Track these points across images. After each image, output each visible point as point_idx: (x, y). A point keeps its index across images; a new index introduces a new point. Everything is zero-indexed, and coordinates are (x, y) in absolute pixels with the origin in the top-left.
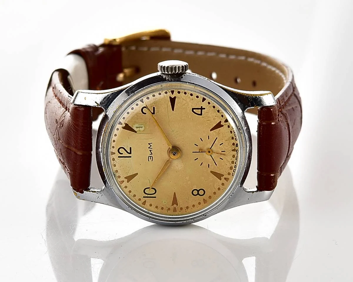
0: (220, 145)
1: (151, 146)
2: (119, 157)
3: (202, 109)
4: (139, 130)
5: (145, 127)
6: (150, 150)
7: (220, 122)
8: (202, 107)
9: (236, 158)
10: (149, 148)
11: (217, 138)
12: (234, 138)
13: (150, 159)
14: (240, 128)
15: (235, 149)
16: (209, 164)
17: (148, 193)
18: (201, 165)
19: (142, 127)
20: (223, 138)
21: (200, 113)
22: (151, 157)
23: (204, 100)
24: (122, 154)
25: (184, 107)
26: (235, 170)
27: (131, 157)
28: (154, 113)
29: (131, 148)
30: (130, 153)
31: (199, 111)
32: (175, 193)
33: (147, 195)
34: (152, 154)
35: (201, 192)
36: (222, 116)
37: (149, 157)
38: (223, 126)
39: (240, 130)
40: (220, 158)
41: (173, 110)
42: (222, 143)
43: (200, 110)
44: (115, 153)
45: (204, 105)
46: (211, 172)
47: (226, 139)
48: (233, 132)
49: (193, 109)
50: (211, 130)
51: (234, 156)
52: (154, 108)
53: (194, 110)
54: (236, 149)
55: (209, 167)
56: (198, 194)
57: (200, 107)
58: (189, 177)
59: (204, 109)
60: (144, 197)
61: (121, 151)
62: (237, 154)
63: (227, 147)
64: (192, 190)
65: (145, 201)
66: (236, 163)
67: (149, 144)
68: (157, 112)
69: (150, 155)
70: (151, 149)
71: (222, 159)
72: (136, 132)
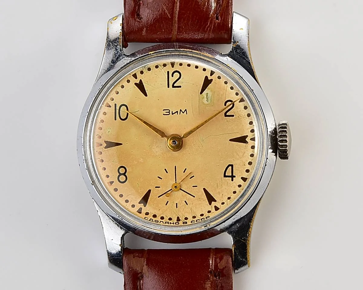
0: (185, 201)
1: (183, 113)
2: (168, 72)
3: (232, 177)
4: (203, 98)
5: (208, 104)
6: (177, 112)
7: (215, 201)
8: (235, 177)
9: (168, 222)
10: (181, 110)
11: (194, 197)
12: (194, 219)
13: (166, 112)
14: (207, 226)
15: (180, 220)
16: (159, 187)
17: (121, 110)
18: (158, 177)
19: (207, 101)
20: (194, 204)
21: (226, 175)
22: (168, 113)
23: (244, 179)
24: (172, 76)
25: (235, 154)
26: (153, 221)
27: (168, 87)
28: (226, 116)
29: (180, 87)
30: (173, 87)
31: (229, 173)
32: (121, 144)
33: (118, 108)
34: (173, 114)
35: (123, 177)
36: (223, 203)
37: (168, 111)
38: (210, 204)
39: (205, 227)
40: (168, 202)
41: (230, 140)
42: (187, 204)
43: (231, 175)
44: (173, 67)
45: (238, 180)
46: (150, 191)
47: (192, 208)
48: (202, 217)
49: (232, 166)
50: (204, 189)
51: (170, 219)
52: (233, 116)
53: (230, 167)
54: (179, 222)
55: (156, 187)
56: (120, 174)
57: (234, 175)
58: (143, 162)
59: (232, 180)
60: (115, 105)
61: (177, 75)
62: (173, 223)
63: (182, 210)
64: (125, 167)
65: (110, 107)
66: (162, 222)
67: (186, 110)
68: (228, 120)
69: (171, 112)
70: (179, 113)
71: (166, 204)
72: (201, 93)
